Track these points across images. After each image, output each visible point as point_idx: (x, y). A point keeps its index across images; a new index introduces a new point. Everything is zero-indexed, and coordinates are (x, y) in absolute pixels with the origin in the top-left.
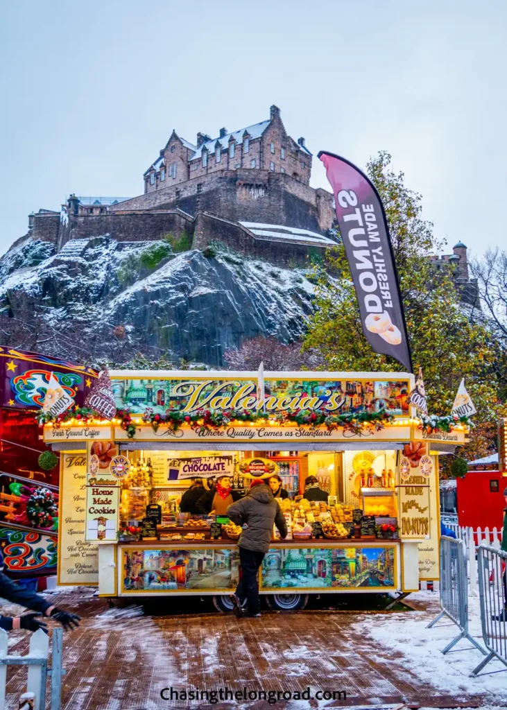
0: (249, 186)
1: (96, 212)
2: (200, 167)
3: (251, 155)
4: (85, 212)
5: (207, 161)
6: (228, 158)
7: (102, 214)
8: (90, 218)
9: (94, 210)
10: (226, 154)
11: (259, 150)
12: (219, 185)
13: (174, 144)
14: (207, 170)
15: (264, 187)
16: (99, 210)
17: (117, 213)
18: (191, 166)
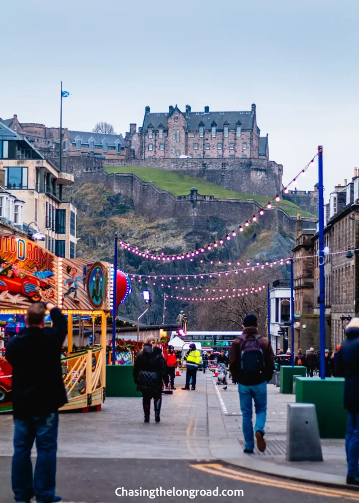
0: (257, 170)
1: (208, 199)
2: (197, 137)
3: (242, 139)
4: (201, 198)
5: (204, 134)
6: (223, 136)
7: (211, 200)
8: (204, 202)
9: (206, 197)
10: (221, 133)
11: (250, 137)
12: (241, 168)
13: (177, 116)
14: (204, 140)
15: (265, 170)
16: (209, 197)
17: (219, 200)
18: (188, 133)
